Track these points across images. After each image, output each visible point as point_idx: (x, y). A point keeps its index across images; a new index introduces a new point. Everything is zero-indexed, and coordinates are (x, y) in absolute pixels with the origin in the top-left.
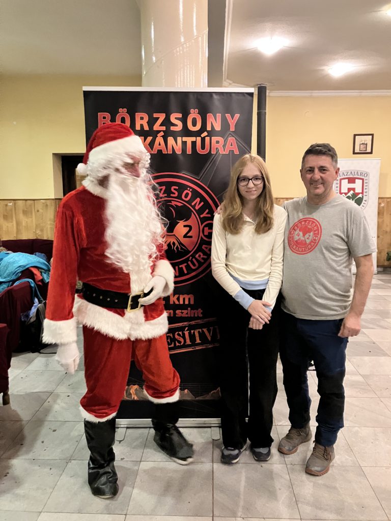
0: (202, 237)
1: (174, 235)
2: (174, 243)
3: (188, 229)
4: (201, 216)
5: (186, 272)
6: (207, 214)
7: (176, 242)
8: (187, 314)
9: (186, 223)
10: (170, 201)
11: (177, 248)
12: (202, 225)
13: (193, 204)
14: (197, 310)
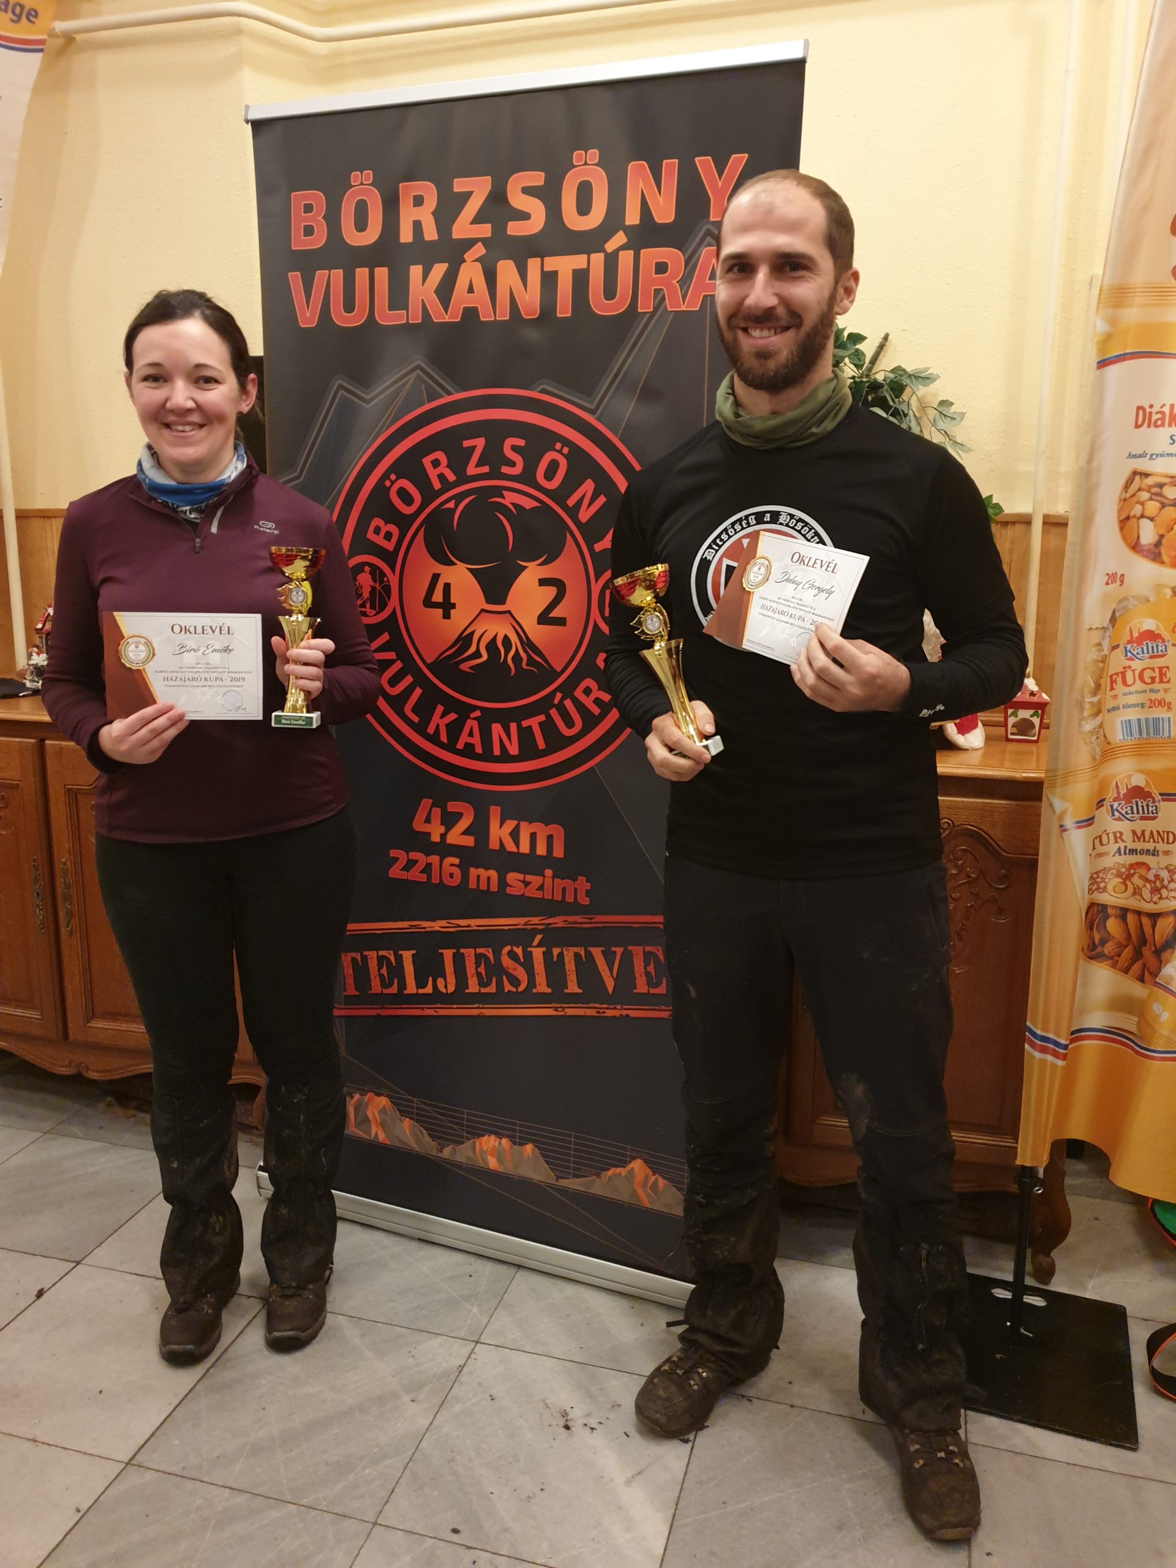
0: (596, 625)
1: (509, 612)
2: (507, 641)
3: (551, 592)
4: (598, 546)
5: (541, 745)
7: (514, 639)
9: (547, 572)
10: (498, 491)
11: (517, 657)
12: (597, 579)
13: (571, 502)
14: (575, 880)
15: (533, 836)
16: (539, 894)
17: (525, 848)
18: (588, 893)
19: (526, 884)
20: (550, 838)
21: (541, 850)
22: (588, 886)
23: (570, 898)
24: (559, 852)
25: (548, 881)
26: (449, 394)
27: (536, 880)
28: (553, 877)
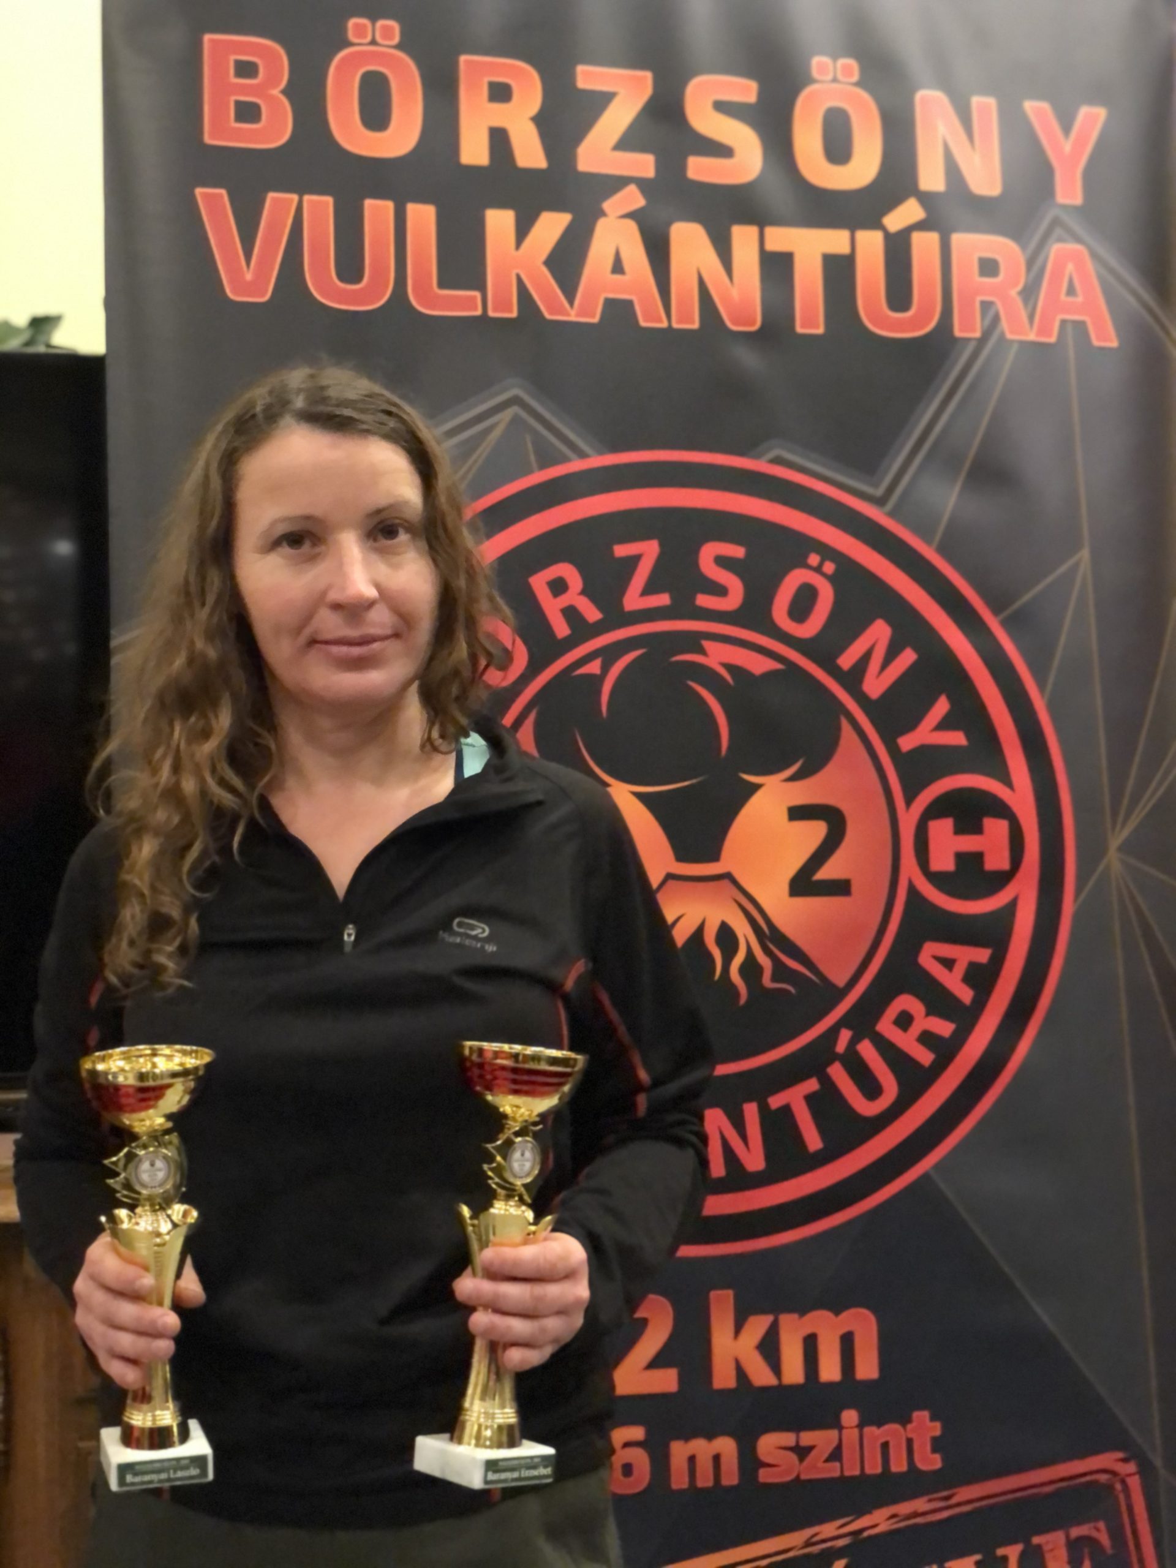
0: (912, 890)
1: (728, 877)
2: (727, 936)
3: (816, 831)
4: (907, 743)
5: (814, 1141)
6: (944, 725)
7: (743, 930)
8: (836, 1455)
9: (804, 793)
10: (693, 641)
11: (751, 968)
12: (909, 801)
13: (846, 661)
14: (905, 1421)
15: (811, 1344)
16: (833, 1470)
17: (794, 1372)
18: (937, 1445)
19: (802, 1452)
20: (847, 1342)
21: (830, 1370)
22: (936, 1429)
23: (898, 1465)
24: (867, 1368)
25: (851, 1436)
26: (582, 455)
27: (821, 1439)
28: (861, 1426)
